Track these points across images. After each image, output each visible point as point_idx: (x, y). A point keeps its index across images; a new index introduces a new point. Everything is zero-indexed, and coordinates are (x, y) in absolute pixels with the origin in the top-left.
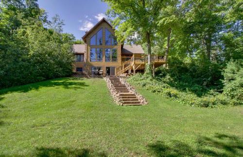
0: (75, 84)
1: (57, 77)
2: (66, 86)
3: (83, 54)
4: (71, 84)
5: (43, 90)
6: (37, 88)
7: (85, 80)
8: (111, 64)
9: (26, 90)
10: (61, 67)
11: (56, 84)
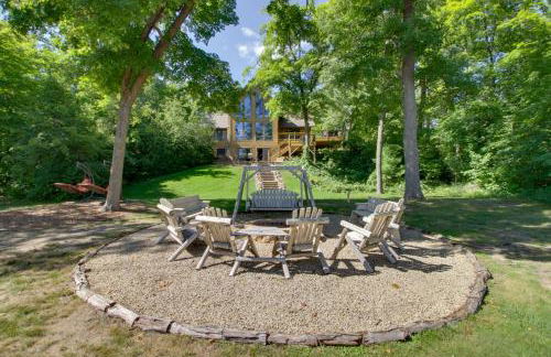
0: (221, 173)
1: (199, 165)
2: (214, 175)
3: (226, 129)
4: (217, 173)
5: (194, 179)
6: (187, 178)
7: (231, 169)
8: (263, 144)
9: (179, 180)
10: (201, 152)
11: (203, 173)
